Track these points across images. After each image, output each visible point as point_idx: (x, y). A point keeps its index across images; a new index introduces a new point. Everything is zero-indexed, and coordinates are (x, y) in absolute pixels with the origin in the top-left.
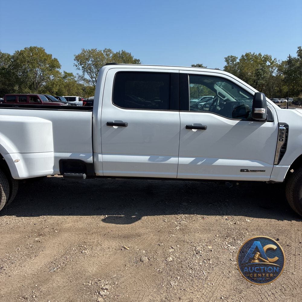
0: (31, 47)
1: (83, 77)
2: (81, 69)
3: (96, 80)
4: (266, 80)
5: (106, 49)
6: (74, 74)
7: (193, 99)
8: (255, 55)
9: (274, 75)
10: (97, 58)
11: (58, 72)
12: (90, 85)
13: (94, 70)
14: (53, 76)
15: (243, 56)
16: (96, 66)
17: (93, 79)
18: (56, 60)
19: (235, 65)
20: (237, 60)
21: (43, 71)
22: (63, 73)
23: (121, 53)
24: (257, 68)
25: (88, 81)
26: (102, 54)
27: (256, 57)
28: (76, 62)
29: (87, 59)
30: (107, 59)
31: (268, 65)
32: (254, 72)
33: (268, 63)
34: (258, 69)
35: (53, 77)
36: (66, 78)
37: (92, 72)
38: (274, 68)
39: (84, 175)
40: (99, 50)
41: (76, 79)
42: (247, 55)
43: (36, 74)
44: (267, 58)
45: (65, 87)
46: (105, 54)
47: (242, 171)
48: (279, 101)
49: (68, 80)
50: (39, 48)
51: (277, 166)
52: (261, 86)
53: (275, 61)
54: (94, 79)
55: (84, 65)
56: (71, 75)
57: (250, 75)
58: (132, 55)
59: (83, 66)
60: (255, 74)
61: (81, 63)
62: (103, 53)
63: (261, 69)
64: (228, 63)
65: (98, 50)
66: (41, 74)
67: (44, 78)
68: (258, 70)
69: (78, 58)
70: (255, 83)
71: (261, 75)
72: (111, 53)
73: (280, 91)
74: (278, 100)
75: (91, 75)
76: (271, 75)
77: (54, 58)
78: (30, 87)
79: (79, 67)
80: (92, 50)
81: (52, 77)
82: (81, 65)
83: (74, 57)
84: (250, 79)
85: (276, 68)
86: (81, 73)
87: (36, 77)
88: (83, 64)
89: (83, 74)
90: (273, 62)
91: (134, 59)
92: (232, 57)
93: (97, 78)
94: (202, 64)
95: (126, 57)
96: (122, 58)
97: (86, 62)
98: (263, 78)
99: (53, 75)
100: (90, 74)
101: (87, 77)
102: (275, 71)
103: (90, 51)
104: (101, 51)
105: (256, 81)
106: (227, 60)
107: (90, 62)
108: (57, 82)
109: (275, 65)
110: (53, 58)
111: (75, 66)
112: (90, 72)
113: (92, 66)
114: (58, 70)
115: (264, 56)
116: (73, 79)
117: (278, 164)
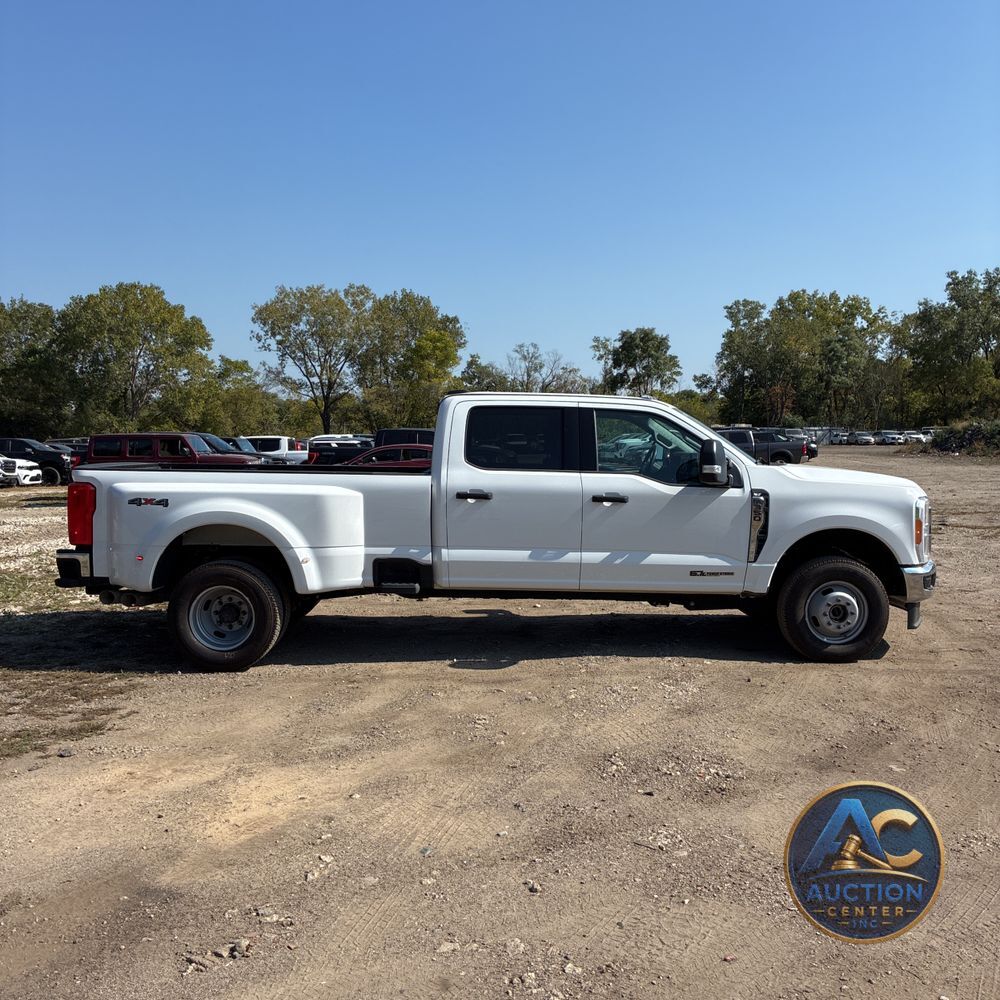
0: (120, 286)
1: (279, 373)
2: (275, 349)
3: (321, 381)
4: (856, 375)
5: (351, 287)
6: (254, 365)
7: (627, 438)
8: (820, 298)
9: (880, 356)
10: (324, 314)
11: (203, 359)
12: (303, 399)
13: (316, 352)
14: (186, 371)
15: (780, 302)
16: (321, 337)
17: (312, 379)
18: (196, 322)
19: (758, 329)
20: (761, 313)
21: (156, 357)
22: (217, 363)
23: (399, 296)
24: (826, 337)
25: (296, 386)
26: (341, 301)
27: (823, 304)
28: (258, 328)
29: (295, 319)
30: (358, 318)
31: (859, 326)
32: (818, 351)
33: (860, 322)
34: (831, 342)
35: (189, 374)
36: (229, 376)
37: (310, 357)
38: (880, 337)
39: (417, 586)
40: (330, 291)
41: (259, 380)
42: (794, 297)
43: (135, 366)
44: (855, 307)
45: (223, 404)
46: (348, 301)
47: (693, 573)
48: (899, 439)
49: (234, 382)
50: (146, 287)
51: (754, 565)
52: (843, 391)
53: (881, 315)
54: (315, 380)
55: (283, 336)
56: (242, 366)
57: (806, 360)
58: (434, 304)
59: (279, 338)
60: (821, 355)
61: (272, 329)
62: (343, 297)
63: (840, 340)
64: (736, 324)
65: (326, 289)
66: (149, 366)
67: (157, 380)
68: (829, 343)
69: (263, 315)
70: (824, 384)
71: (840, 359)
72: (367, 298)
73: (902, 408)
74: (897, 436)
75: (306, 367)
76: (872, 358)
77: (192, 318)
78: (114, 408)
79: (268, 341)
80: (309, 289)
81: (185, 375)
82: (274, 335)
83: (253, 312)
84: (808, 370)
85: (885, 337)
86: (272, 359)
87: (133, 378)
88: (279, 334)
89: (281, 364)
90: (876, 318)
91: (439, 316)
92: (746, 303)
93: (324, 377)
94: (653, 329)
95: (417, 310)
96: (404, 312)
97: (289, 327)
98: (846, 368)
99: (187, 367)
100: (302, 361)
101: (293, 371)
102: (884, 346)
103: (302, 294)
104: (336, 291)
105: (825, 378)
106: (732, 313)
107: (303, 327)
108: (200, 391)
109: (883, 326)
110: (188, 315)
111: (255, 340)
112: (302, 355)
113: (310, 340)
114: (204, 353)
115: (845, 302)
116: (250, 378)
117: (754, 562)
